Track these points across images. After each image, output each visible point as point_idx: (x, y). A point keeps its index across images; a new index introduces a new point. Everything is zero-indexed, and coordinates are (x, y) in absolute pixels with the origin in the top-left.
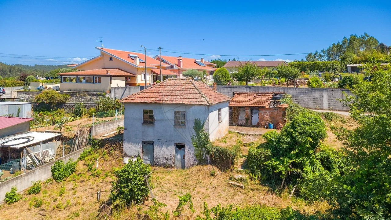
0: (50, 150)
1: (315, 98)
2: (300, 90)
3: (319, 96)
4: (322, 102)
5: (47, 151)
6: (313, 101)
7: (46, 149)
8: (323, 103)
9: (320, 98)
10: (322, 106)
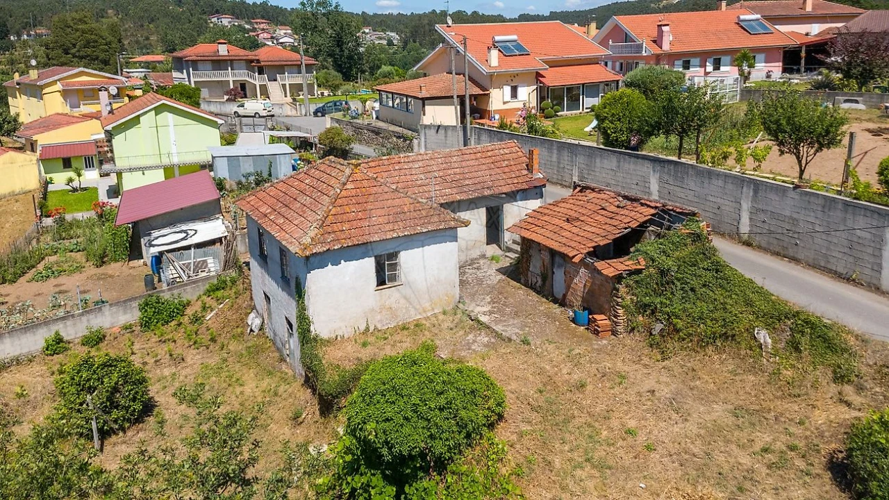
0: (210, 260)
1: (855, 239)
2: (807, 198)
3: (868, 236)
4: (878, 261)
5: (205, 261)
6: (846, 250)
7: (203, 257)
8: (880, 265)
9: (872, 245)
10: (876, 274)
